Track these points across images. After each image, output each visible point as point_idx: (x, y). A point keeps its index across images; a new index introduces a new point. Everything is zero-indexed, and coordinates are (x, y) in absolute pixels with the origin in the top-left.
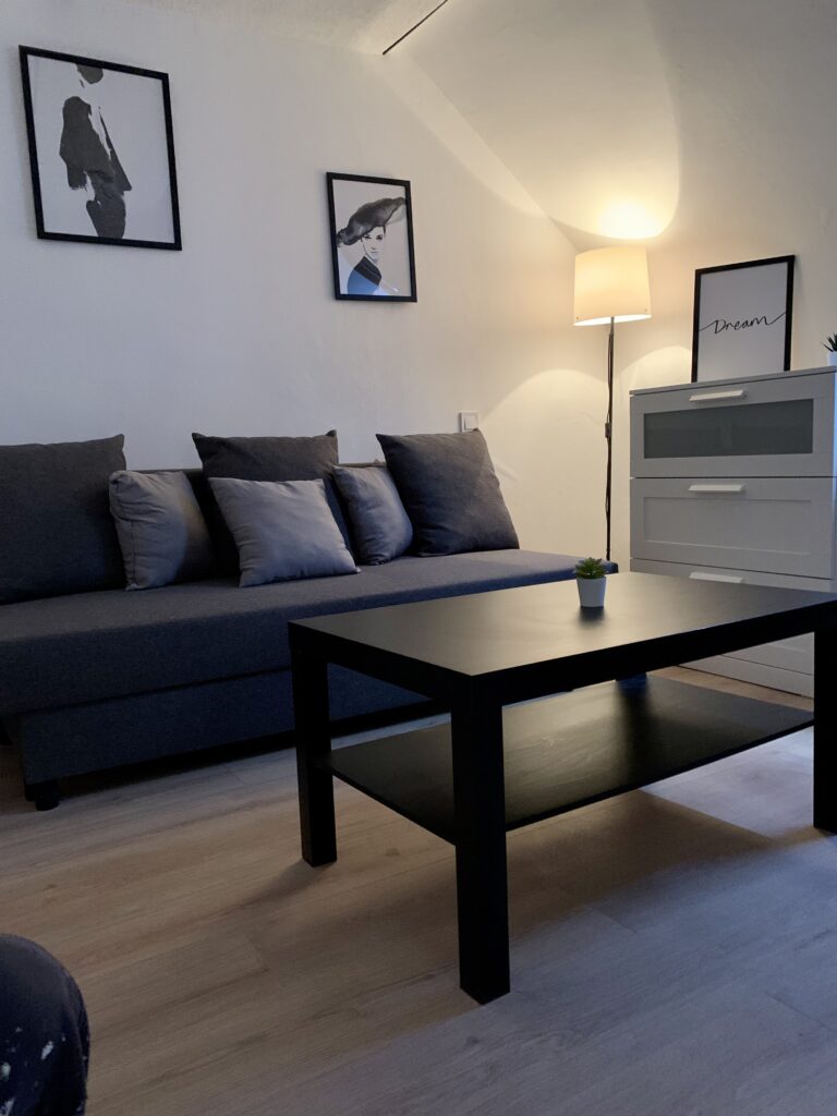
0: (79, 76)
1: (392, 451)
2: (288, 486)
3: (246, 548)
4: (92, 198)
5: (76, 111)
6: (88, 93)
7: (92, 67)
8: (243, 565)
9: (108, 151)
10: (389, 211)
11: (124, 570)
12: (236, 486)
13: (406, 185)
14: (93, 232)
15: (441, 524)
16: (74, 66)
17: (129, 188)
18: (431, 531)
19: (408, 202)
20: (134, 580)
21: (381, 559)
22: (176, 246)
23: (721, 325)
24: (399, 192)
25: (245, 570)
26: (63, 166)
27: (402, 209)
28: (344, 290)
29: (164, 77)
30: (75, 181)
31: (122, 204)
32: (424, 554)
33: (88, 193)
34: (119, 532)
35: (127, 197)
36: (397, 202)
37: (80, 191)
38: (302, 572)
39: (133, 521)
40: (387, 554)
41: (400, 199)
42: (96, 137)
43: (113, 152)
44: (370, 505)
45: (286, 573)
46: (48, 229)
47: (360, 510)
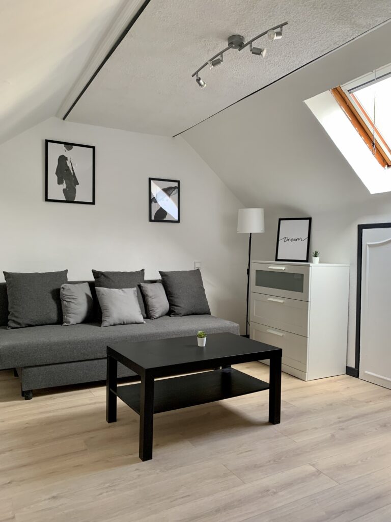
0: (65, 148)
1: (164, 277)
2: (122, 290)
3: (105, 313)
4: (65, 187)
5: (62, 159)
6: (67, 154)
7: (69, 145)
8: (103, 319)
9: (72, 172)
10: (171, 191)
11: (62, 318)
12: (104, 291)
13: (178, 182)
14: (65, 199)
15: (179, 305)
16: (63, 145)
17: (78, 184)
18: (175, 307)
19: (178, 188)
20: (66, 322)
21: (155, 317)
22: (93, 203)
23: (286, 239)
24: (176, 184)
25: (104, 321)
26: (56, 178)
27: (176, 190)
28: (153, 218)
29: (93, 148)
30: (60, 182)
31: (75, 190)
32: (172, 316)
33: (64, 186)
34: (62, 306)
35: (77, 187)
36: (175, 188)
37: (61, 185)
38: (124, 322)
39: (67, 301)
40: (157, 316)
41: (176, 187)
42: (68, 167)
43: (74, 173)
44: (153, 297)
45: (118, 322)
46: (49, 198)
47: (149, 299)
